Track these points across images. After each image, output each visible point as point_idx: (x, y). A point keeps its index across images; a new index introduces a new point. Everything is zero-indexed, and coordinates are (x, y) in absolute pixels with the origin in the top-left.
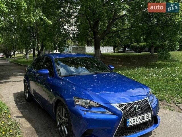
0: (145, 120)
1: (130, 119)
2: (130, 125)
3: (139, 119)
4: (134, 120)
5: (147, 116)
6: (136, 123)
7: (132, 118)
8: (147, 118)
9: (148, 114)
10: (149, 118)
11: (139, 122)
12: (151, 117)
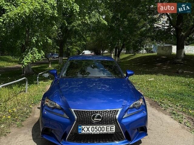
0: (105, 131)
1: (82, 126)
2: (82, 132)
3: (96, 129)
4: (88, 129)
5: (107, 128)
6: (91, 132)
7: (86, 126)
8: (107, 130)
9: (110, 126)
10: (111, 131)
11: (94, 132)
12: (114, 130)
